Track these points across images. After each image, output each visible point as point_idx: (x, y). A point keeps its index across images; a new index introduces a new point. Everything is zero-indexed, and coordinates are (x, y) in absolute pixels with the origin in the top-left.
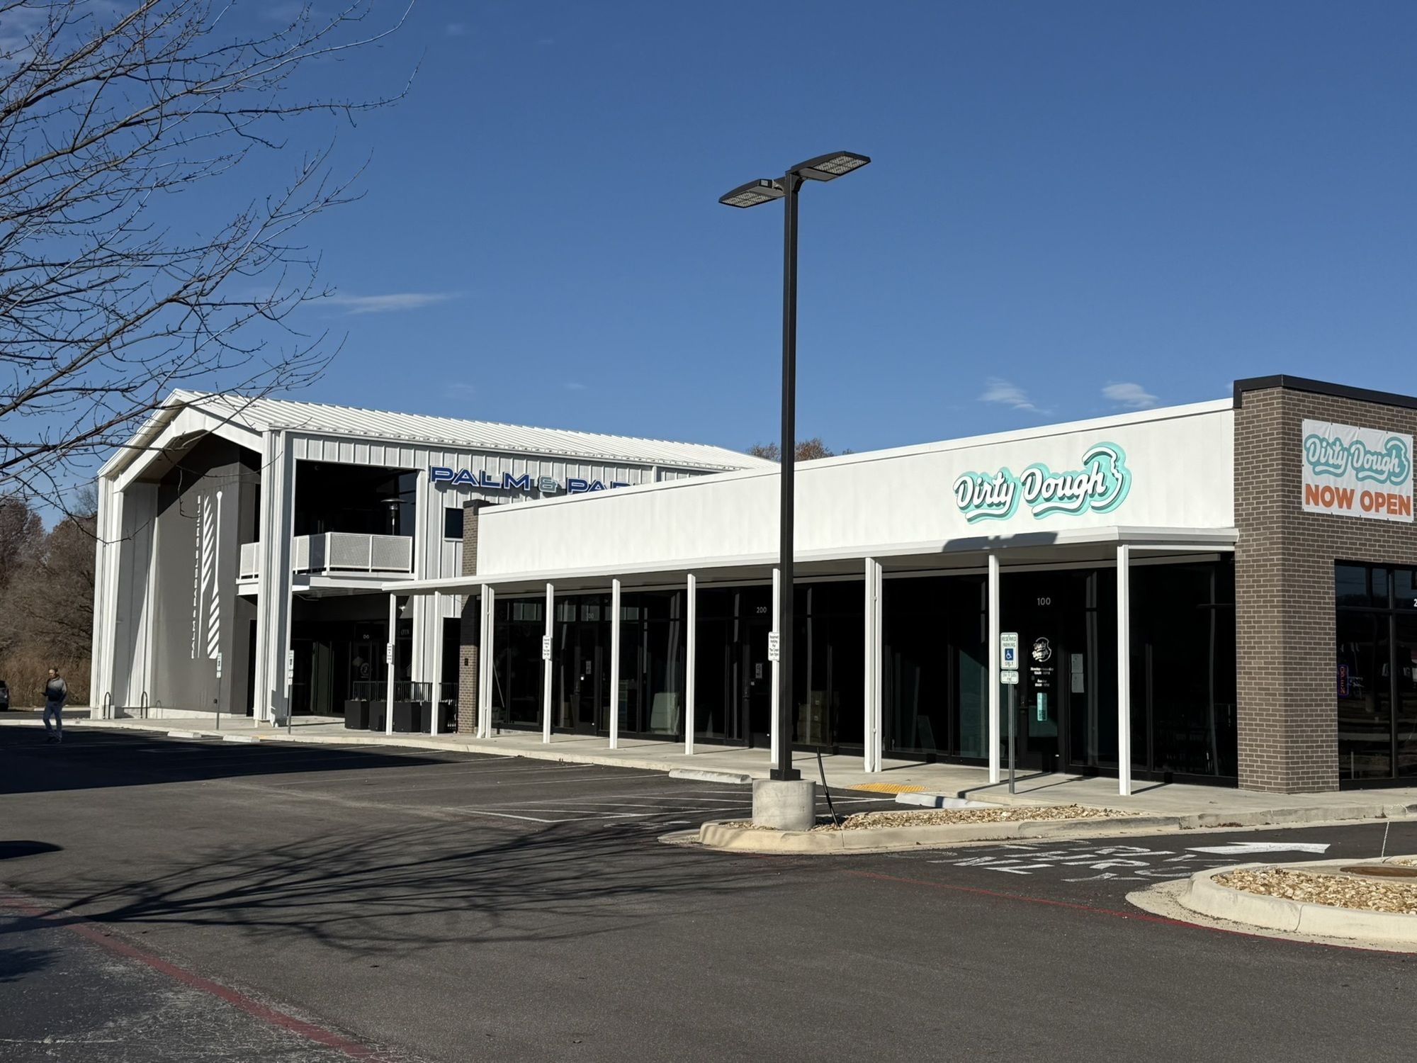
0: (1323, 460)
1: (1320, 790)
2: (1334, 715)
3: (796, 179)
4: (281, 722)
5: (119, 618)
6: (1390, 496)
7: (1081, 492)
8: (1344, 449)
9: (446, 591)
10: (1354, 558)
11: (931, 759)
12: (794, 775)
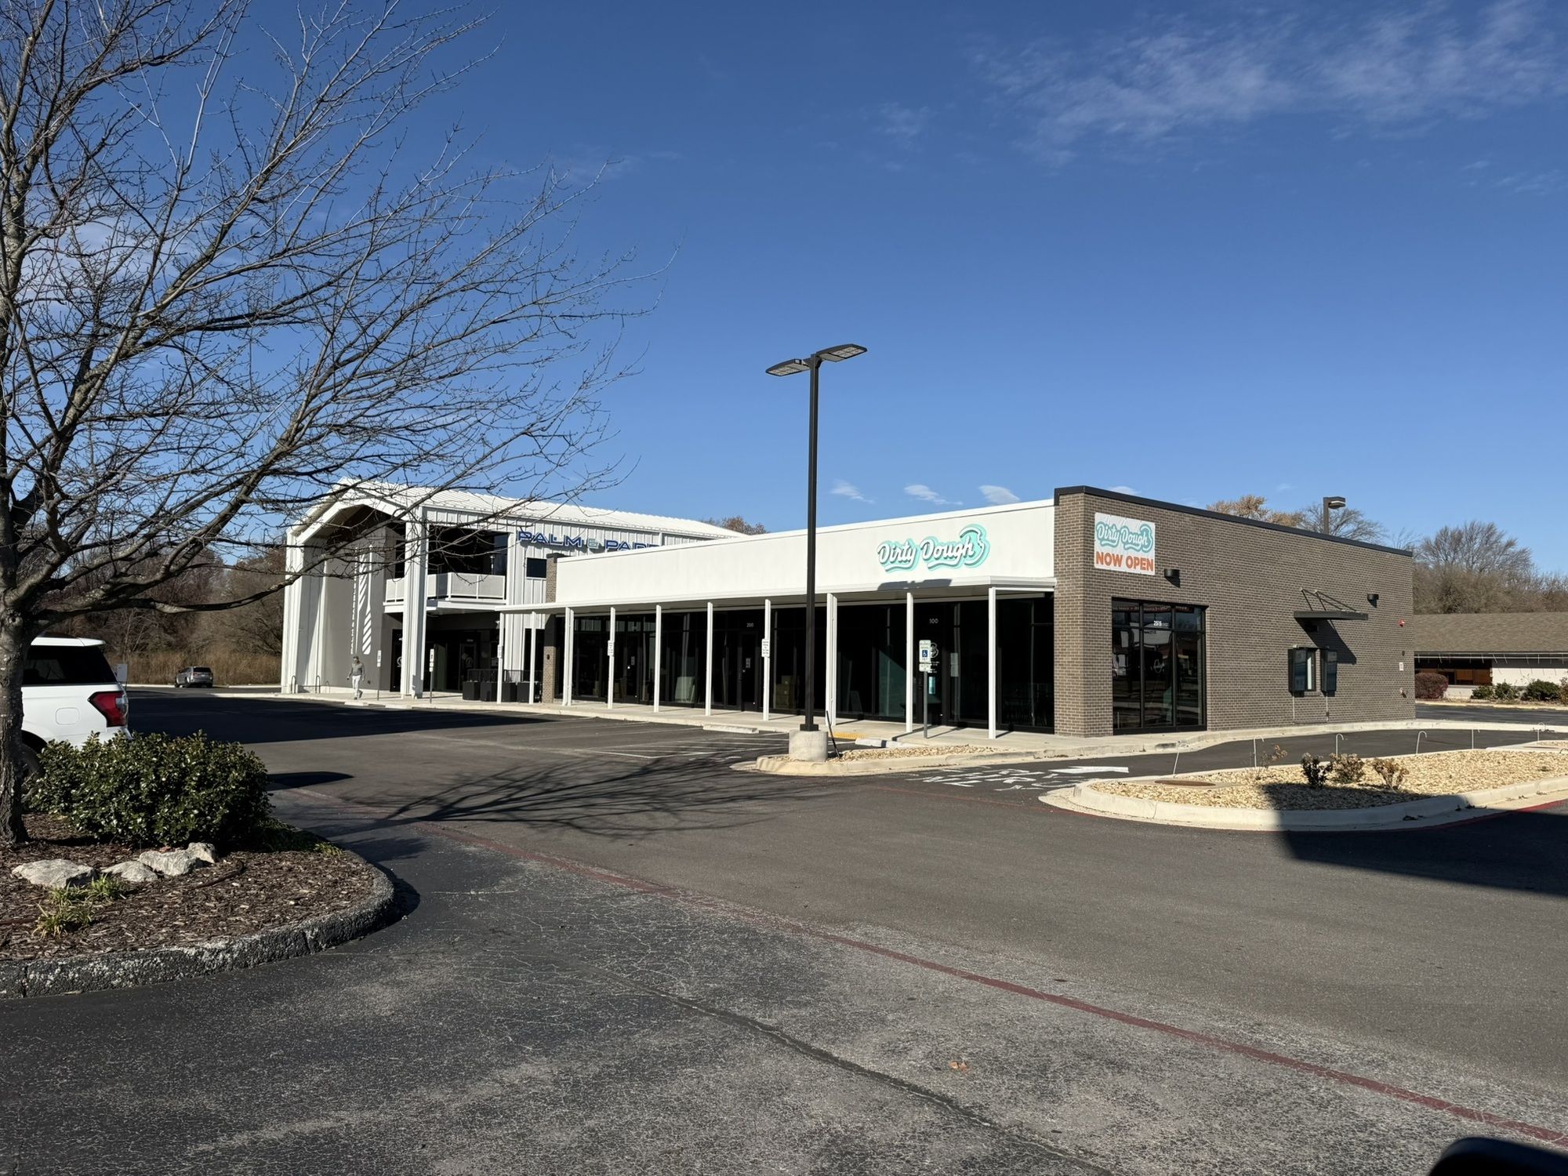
0: (1106, 538)
1: (1103, 735)
2: (1110, 690)
3: (815, 362)
4: (419, 696)
5: (301, 627)
6: (1143, 559)
7: (958, 554)
8: (1117, 531)
9: (538, 611)
10: (1122, 596)
11: (861, 718)
12: (815, 728)
